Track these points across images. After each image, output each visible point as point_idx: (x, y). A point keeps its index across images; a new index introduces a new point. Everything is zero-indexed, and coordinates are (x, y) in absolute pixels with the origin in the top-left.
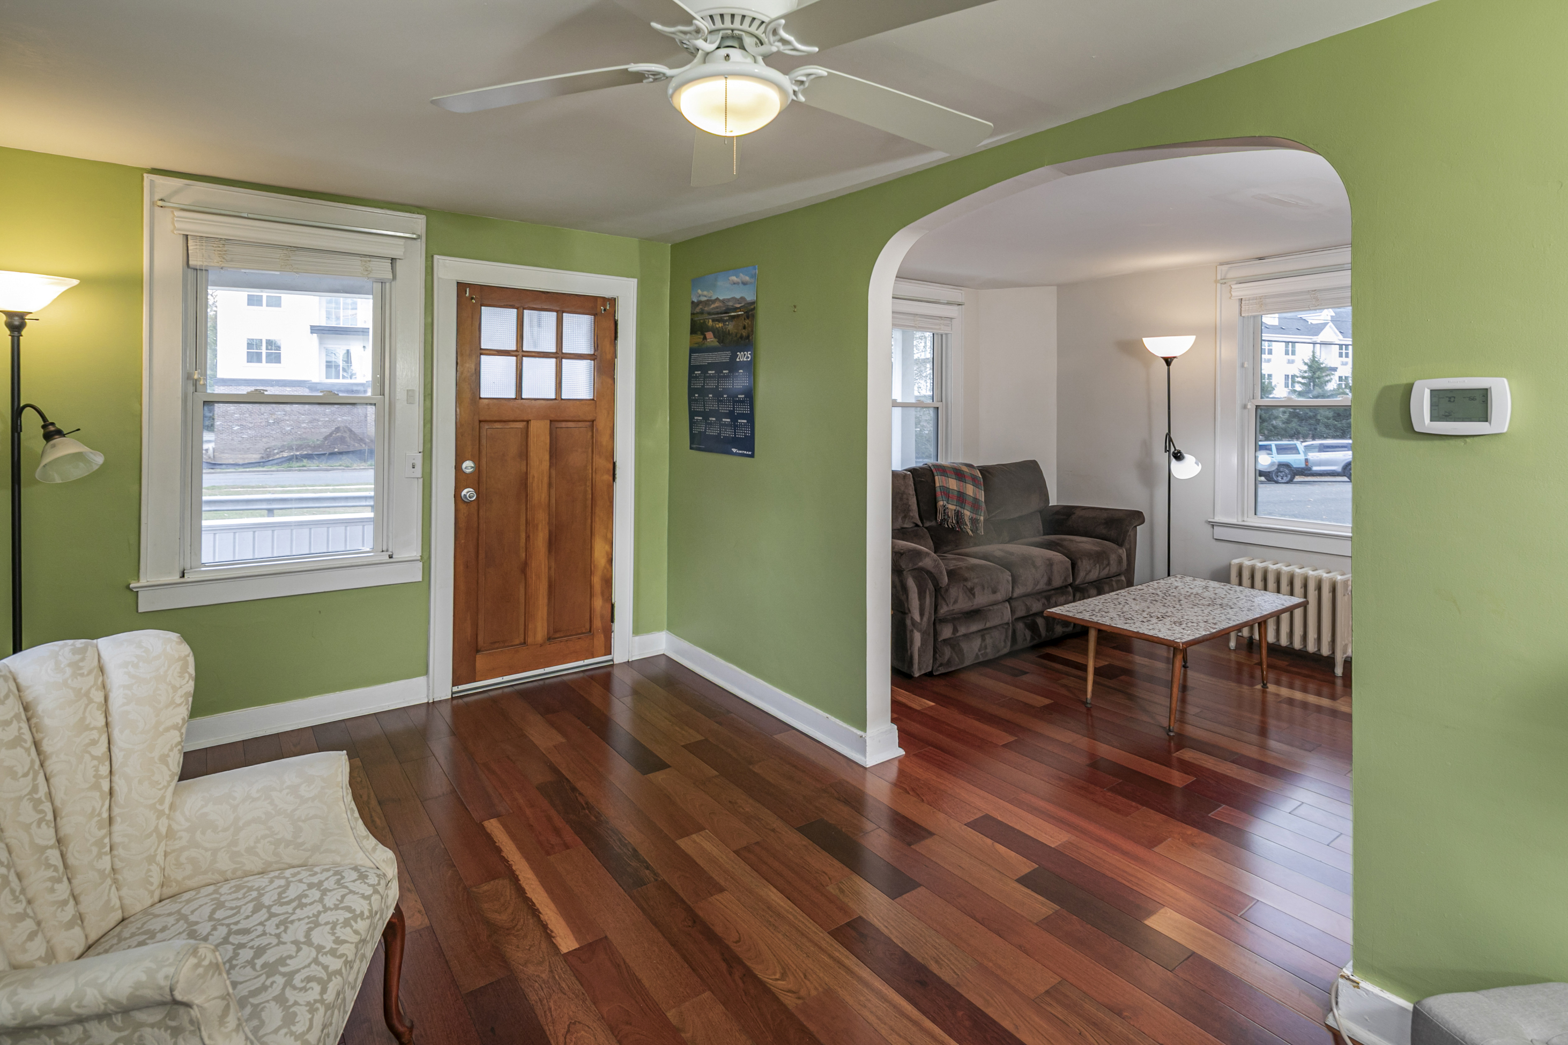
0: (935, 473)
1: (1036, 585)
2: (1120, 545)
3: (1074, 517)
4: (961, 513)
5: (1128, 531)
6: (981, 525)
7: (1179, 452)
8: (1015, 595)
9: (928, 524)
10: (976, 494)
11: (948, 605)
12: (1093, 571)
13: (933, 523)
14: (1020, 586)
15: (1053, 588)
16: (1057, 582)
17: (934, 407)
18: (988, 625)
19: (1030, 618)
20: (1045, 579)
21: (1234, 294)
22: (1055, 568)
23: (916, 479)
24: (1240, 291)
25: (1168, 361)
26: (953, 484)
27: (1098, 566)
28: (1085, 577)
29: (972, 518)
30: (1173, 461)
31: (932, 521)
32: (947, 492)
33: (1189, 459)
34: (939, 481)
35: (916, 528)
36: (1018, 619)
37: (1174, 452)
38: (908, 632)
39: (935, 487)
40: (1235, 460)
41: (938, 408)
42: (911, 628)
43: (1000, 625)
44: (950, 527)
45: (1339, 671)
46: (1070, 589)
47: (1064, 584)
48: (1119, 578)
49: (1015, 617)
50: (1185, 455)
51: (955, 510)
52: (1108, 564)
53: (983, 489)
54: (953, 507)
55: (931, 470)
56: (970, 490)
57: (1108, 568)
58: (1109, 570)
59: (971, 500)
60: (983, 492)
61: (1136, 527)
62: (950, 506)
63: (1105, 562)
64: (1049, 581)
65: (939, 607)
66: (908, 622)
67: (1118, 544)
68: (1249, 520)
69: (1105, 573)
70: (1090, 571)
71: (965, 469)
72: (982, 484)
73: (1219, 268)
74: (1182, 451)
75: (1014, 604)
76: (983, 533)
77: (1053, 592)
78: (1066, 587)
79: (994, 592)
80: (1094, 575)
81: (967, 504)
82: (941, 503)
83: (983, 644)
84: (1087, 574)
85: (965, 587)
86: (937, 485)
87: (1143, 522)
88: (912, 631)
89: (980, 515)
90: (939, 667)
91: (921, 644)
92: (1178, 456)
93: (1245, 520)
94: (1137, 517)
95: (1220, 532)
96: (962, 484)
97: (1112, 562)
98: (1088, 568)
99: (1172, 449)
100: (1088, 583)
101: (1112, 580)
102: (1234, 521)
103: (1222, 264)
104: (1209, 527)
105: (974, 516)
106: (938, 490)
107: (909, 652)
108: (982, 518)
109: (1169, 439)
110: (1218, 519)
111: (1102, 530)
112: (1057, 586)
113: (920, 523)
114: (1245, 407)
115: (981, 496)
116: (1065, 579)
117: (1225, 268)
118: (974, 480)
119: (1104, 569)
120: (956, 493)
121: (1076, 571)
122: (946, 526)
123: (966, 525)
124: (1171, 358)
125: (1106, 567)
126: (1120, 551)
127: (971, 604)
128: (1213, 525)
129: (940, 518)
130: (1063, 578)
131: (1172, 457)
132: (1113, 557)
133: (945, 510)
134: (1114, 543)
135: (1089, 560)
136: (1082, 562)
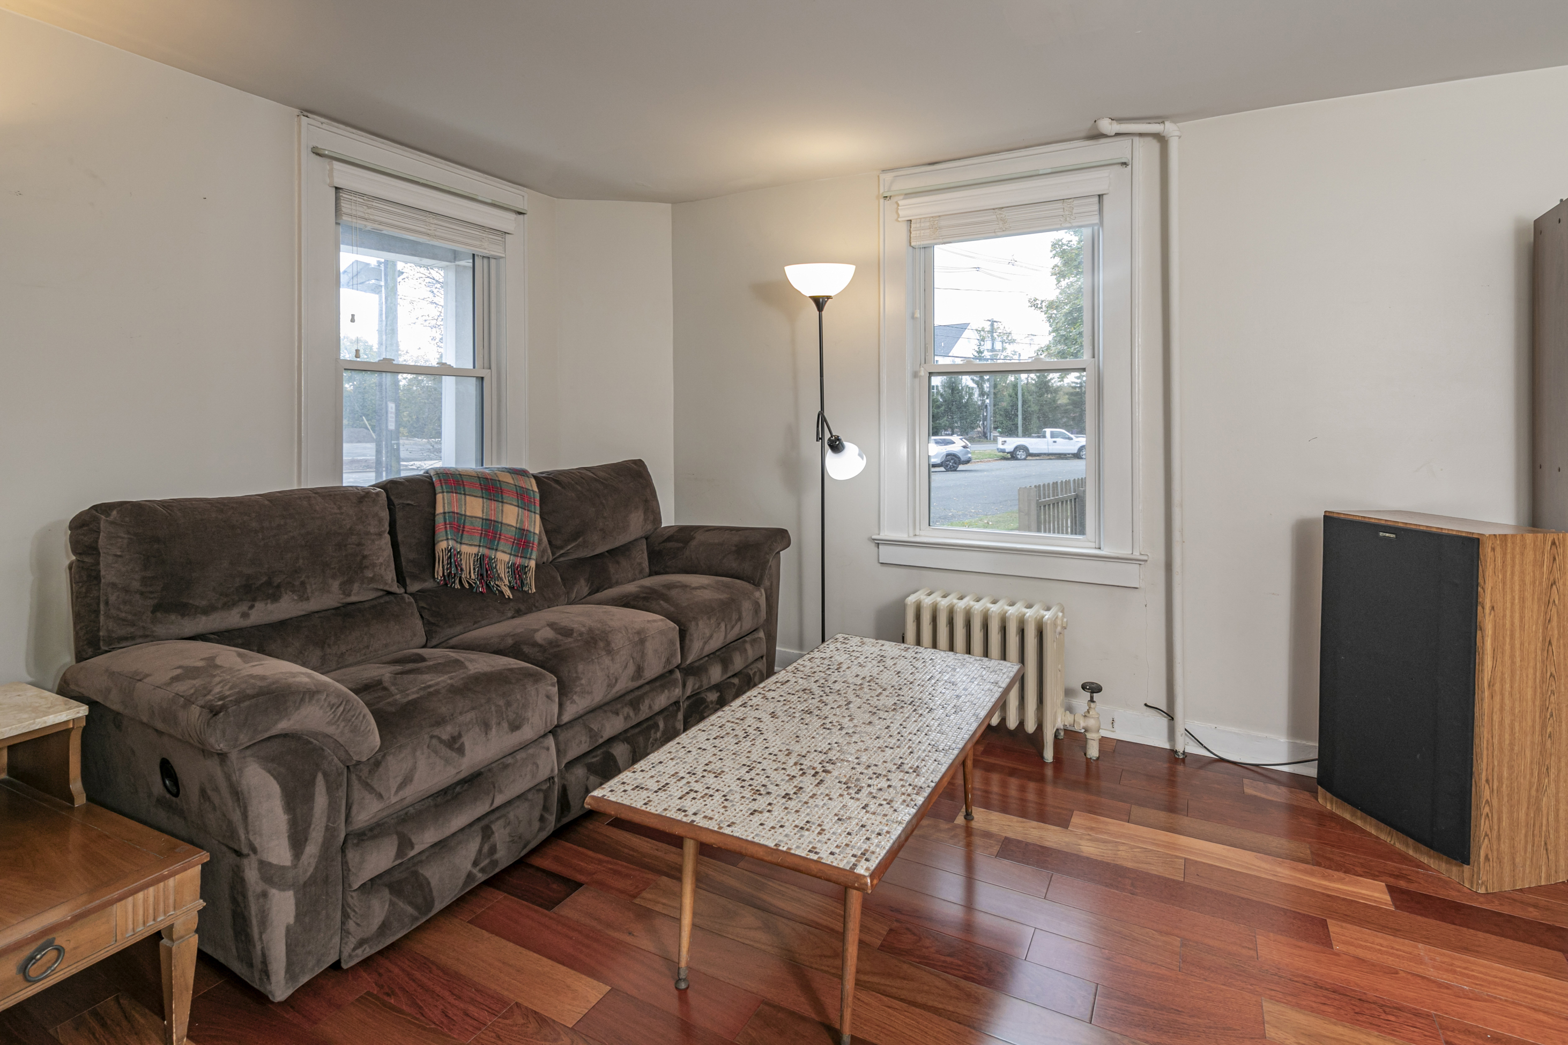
0: (438, 489)
1: (610, 686)
2: (757, 584)
3: (694, 543)
4: (491, 559)
5: (768, 561)
6: (531, 577)
7: (838, 439)
8: (566, 718)
9: (414, 587)
10: (522, 522)
11: (380, 796)
12: (715, 635)
13: (429, 584)
14: (575, 697)
15: (646, 681)
16: (654, 668)
17: (477, 377)
18: (499, 800)
19: (599, 752)
20: (631, 669)
21: (900, 213)
22: (650, 647)
23: (396, 501)
24: (910, 208)
25: (820, 302)
26: (474, 507)
27: (723, 625)
28: (702, 649)
29: (514, 564)
30: (829, 454)
31: (425, 581)
32: (459, 525)
33: (850, 449)
34: (444, 502)
35: (387, 598)
36: (570, 764)
37: (829, 439)
38: (252, 900)
39: (434, 515)
40: (903, 450)
41: (482, 378)
42: (259, 889)
43: (530, 790)
44: (467, 586)
45: (1049, 755)
46: (678, 675)
47: (666, 670)
48: (756, 635)
49: (565, 761)
50: (846, 443)
51: (476, 555)
52: (740, 619)
53: (538, 511)
54: (474, 550)
55: (432, 484)
56: (510, 515)
57: (739, 624)
58: (741, 627)
59: (511, 533)
60: (538, 517)
61: (779, 553)
62: (465, 549)
63: (735, 616)
64: (639, 670)
65: (355, 809)
66: (252, 875)
67: (754, 584)
68: (922, 533)
69: (735, 632)
70: (711, 637)
71: (508, 479)
72: (538, 503)
73: (882, 176)
74: (843, 439)
75: (562, 736)
76: (534, 590)
77: (647, 688)
78: (671, 672)
79: (515, 727)
80: (716, 642)
81: (502, 542)
82: (442, 545)
83: (486, 848)
84: (705, 643)
85: (434, 741)
86: (439, 509)
87: (788, 545)
88: (264, 895)
89: (530, 559)
90: (354, 949)
91: (297, 916)
92: (836, 446)
93: (917, 534)
94: (780, 537)
95: (887, 553)
96: (494, 504)
97: (744, 614)
98: (708, 633)
99: (827, 436)
100: (708, 656)
101: (745, 642)
102: (903, 536)
103: (884, 171)
104: (872, 547)
105: (518, 561)
106: (439, 520)
107: (259, 948)
108: (533, 564)
109: (822, 420)
110: (886, 534)
111: (732, 563)
112: (653, 677)
113: (395, 588)
114: (915, 375)
115: (535, 526)
116: (668, 661)
117: (888, 177)
118: (523, 498)
119: (733, 627)
120: (478, 524)
121: (687, 641)
122: (457, 586)
123: (501, 579)
124: (823, 297)
125: (736, 623)
126: (757, 594)
127: (453, 771)
128: (878, 543)
129: (439, 571)
130: (664, 660)
131: (826, 446)
132: (747, 606)
133: (450, 558)
134: (749, 582)
135: (709, 619)
136: (697, 625)
